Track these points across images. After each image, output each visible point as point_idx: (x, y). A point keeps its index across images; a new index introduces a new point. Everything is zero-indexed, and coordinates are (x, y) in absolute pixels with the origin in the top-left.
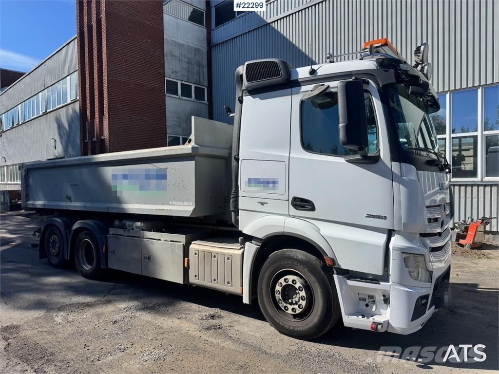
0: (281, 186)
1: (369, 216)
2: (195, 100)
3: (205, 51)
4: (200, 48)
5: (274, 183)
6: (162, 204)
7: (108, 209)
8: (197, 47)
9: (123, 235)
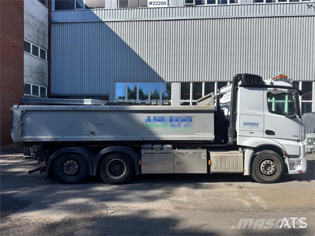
0: (261, 126)
1: (293, 136)
2: (40, 59)
3: (47, 25)
4: (44, 22)
5: (258, 124)
6: (190, 135)
7: (143, 139)
8: (43, 20)
9: (156, 153)
